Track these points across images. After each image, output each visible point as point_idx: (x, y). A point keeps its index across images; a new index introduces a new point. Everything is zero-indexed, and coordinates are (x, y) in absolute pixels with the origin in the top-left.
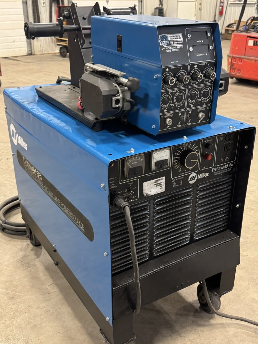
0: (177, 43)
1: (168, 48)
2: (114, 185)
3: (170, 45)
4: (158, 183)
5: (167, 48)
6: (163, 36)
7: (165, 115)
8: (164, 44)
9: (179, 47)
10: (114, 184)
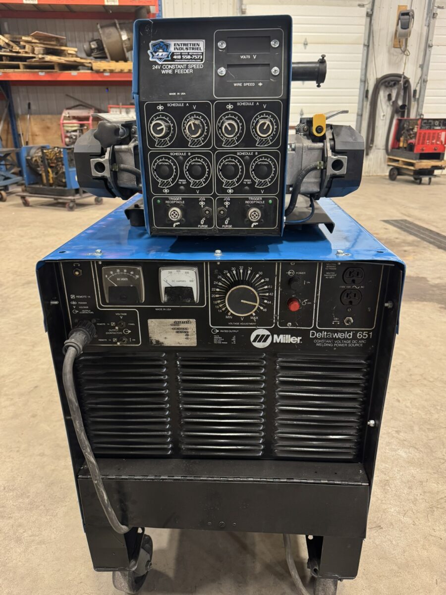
0: (189, 57)
1: (167, 67)
2: (87, 309)
3: (173, 60)
4: (180, 327)
5: (164, 67)
6: (159, 44)
7: (168, 199)
8: (158, 58)
9: (194, 66)
10: (87, 307)
